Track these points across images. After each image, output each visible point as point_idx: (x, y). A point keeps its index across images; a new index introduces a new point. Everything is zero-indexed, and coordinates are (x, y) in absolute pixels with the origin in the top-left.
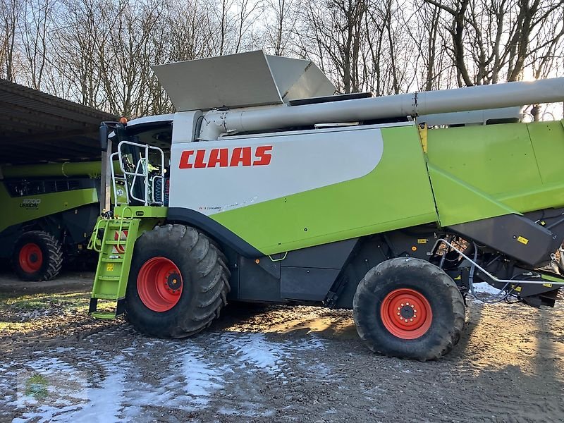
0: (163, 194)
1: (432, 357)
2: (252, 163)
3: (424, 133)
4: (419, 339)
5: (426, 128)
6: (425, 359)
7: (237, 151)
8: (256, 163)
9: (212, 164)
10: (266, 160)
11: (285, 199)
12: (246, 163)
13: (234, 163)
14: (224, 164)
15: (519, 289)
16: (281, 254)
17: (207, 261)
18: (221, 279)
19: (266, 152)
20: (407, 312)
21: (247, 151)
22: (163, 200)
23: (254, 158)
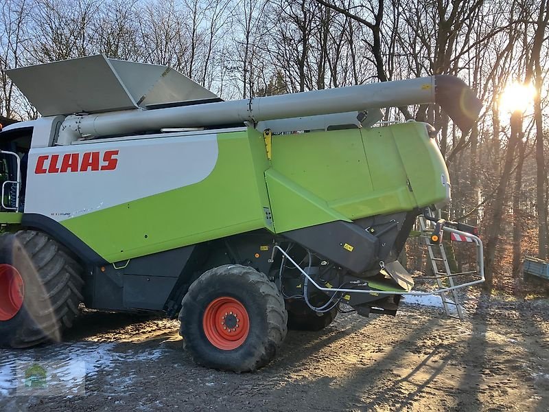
0: (17, 199)
1: (246, 369)
2: (100, 168)
3: (268, 139)
4: (236, 350)
5: (270, 134)
6: (240, 372)
7: (87, 156)
8: (104, 168)
9: (64, 170)
10: (112, 165)
11: (128, 205)
12: (95, 168)
13: (84, 169)
14: (74, 169)
15: (348, 297)
16: (124, 262)
17: (49, 268)
18: (67, 286)
19: (113, 157)
20: (230, 321)
21: (96, 155)
22: (17, 206)
23: (102, 163)
